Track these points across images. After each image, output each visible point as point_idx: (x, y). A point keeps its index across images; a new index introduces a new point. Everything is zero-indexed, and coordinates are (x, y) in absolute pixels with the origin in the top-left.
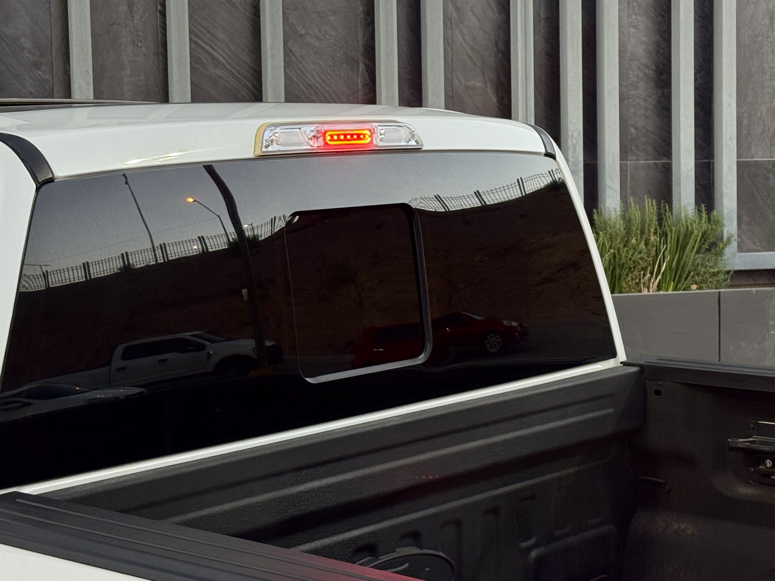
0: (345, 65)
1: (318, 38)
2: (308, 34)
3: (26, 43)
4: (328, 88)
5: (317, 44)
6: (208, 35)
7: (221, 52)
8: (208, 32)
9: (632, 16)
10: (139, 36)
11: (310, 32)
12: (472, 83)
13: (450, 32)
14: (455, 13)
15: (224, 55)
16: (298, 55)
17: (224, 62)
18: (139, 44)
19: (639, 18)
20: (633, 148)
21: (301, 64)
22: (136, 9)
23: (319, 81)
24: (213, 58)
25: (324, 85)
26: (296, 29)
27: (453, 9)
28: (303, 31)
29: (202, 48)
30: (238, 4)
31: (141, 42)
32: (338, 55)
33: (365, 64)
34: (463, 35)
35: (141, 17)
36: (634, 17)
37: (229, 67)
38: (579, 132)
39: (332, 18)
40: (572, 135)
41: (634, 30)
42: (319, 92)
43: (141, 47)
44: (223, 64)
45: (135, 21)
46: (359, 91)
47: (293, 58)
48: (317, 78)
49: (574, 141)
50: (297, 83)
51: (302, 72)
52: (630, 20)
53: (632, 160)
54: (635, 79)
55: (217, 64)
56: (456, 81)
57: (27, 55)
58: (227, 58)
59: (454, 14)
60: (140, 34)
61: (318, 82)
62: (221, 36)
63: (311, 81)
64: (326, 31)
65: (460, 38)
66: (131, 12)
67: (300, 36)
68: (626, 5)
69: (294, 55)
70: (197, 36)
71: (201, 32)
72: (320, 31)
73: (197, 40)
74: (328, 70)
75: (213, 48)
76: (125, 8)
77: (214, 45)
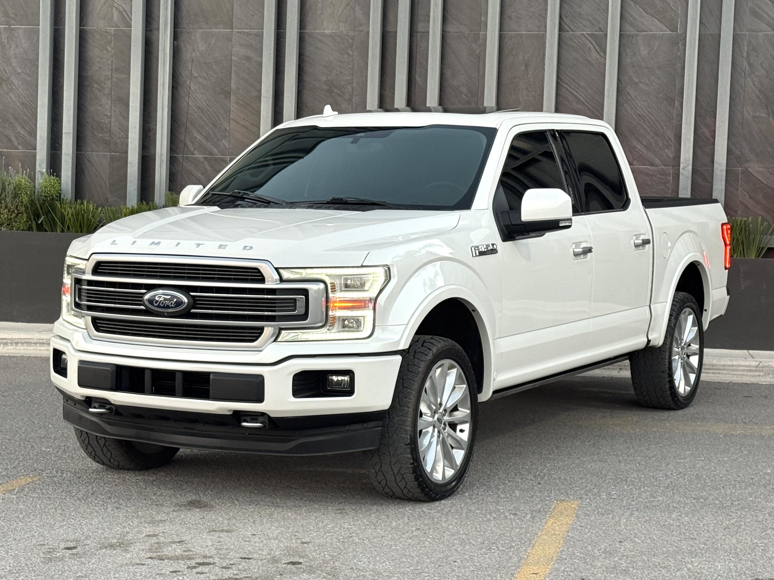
0: (665, 102)
1: (647, 85)
2: (641, 82)
3: (464, 90)
4: (652, 117)
5: (647, 89)
6: (574, 83)
7: (581, 94)
8: (574, 81)
10: (530, 85)
11: (642, 81)
12: (758, 114)
13: (744, 80)
15: (584, 96)
16: (632, 96)
17: (583, 100)
18: (531, 90)
21: (635, 101)
22: (530, 68)
23: (646, 112)
24: (576, 97)
25: (649, 115)
26: (633, 79)
27: (747, 65)
28: (637, 81)
29: (569, 91)
30: (595, 65)
31: (532, 88)
32: (661, 95)
33: (679, 101)
34: (753, 82)
35: (533, 73)
37: (586, 103)
39: (657, 72)
43: (531, 92)
44: (582, 102)
45: (529, 76)
46: (673, 119)
47: (629, 97)
50: (631, 114)
51: (635, 106)
55: (579, 102)
56: (746, 113)
57: (464, 96)
58: (586, 98)
59: (748, 68)
60: (531, 83)
62: (582, 84)
64: (653, 80)
65: (751, 83)
66: (527, 70)
69: (630, 96)
70: (567, 84)
71: (569, 81)
72: (649, 80)
73: (567, 86)
74: (653, 105)
75: (577, 92)
76: (523, 68)
77: (577, 90)
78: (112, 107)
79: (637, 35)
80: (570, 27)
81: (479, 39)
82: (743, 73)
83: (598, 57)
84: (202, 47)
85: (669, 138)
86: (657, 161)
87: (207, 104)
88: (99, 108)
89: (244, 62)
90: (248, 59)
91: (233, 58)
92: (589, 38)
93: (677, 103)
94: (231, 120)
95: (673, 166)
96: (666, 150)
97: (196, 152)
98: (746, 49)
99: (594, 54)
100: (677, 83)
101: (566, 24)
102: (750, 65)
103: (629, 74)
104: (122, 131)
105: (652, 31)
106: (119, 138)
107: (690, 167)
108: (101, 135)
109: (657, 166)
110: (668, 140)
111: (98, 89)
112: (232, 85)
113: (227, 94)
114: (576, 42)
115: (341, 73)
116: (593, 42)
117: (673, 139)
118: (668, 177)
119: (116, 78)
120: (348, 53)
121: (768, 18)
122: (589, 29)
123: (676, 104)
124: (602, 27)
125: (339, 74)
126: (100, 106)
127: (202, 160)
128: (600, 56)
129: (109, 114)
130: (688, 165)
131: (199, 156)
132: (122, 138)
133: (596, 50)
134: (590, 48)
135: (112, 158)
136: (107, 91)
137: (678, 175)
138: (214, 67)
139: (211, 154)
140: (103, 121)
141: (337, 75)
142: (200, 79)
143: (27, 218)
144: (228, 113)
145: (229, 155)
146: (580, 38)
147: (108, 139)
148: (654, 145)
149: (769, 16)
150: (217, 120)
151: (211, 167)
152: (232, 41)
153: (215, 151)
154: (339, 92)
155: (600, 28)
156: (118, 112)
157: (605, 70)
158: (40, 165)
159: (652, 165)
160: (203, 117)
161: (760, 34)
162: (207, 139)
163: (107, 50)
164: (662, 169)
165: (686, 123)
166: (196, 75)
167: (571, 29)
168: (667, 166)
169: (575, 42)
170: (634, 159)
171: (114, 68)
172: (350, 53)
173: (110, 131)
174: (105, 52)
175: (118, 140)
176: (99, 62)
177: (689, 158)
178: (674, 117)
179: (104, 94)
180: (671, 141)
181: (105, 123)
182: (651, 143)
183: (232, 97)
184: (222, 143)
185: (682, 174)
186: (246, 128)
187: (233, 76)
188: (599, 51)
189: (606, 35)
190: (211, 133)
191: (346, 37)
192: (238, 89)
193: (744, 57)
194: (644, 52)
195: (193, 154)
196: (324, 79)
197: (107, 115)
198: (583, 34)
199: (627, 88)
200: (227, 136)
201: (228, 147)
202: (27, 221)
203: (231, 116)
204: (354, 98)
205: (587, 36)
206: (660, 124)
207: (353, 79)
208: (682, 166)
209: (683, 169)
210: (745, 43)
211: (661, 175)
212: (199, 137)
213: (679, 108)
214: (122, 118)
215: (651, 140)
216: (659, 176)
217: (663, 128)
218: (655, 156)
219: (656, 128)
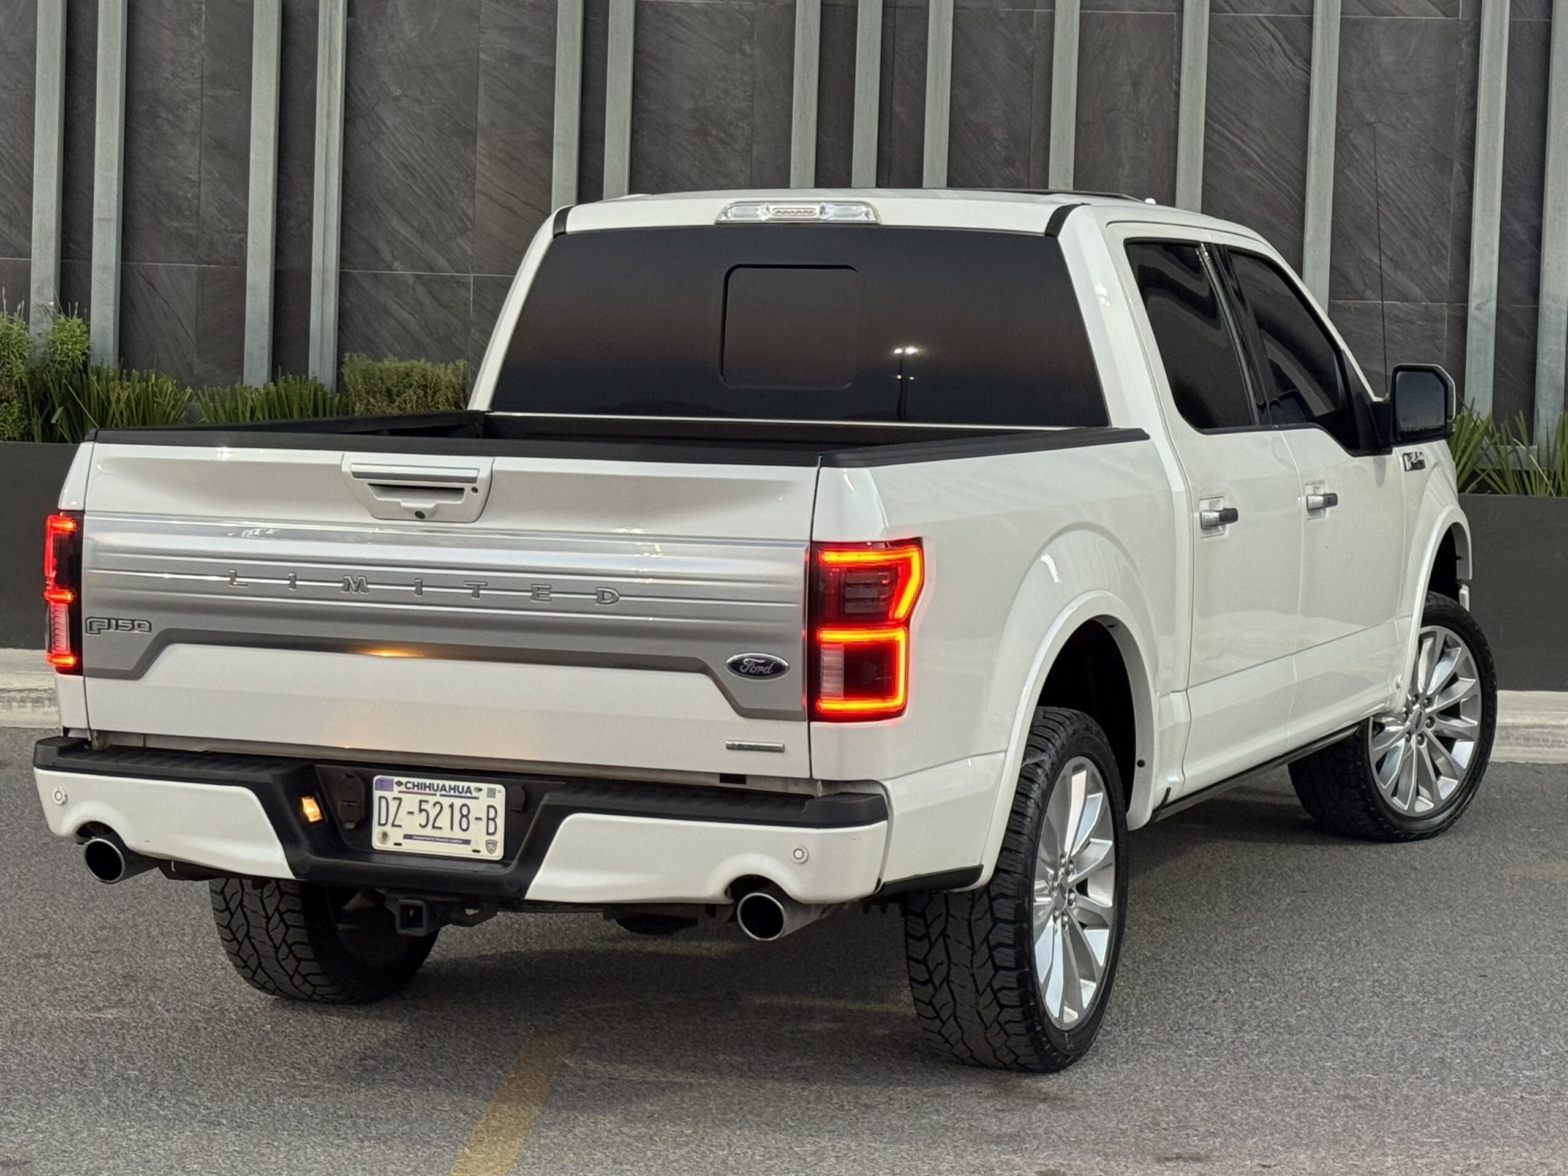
0: (1431, 166)
1: (1394, 128)
2: (1380, 122)
3: (998, 133)
4: (1404, 197)
5: (1392, 136)
6: (1238, 124)
7: (1253, 144)
8: (1239, 119)
10: (1144, 125)
11: (1384, 120)
15: (1259, 151)
16: (1363, 150)
17: (1258, 159)
18: (1144, 135)
21: (1368, 162)
22: (1142, 89)
23: (1393, 186)
24: (1243, 153)
25: (1399, 192)
26: (1363, 116)
28: (1374, 119)
29: (1227, 139)
30: (1283, 84)
31: (1147, 132)
32: (1423, 151)
33: (1462, 164)
35: (1149, 100)
37: (1264, 166)
39: (1416, 101)
43: (1146, 140)
44: (1255, 162)
45: (1141, 105)
46: (1450, 202)
47: (1356, 154)
50: (1360, 189)
51: (1368, 174)
55: (1249, 162)
57: (998, 148)
58: (1262, 154)
60: (1145, 121)
61: (1390, 188)
62: (1256, 124)
64: (1406, 118)
66: (1136, 93)
67: (1368, 125)
69: (1359, 151)
70: (1223, 125)
71: (1229, 119)
72: (1398, 118)
73: (1222, 129)
74: (1407, 171)
75: (1243, 141)
76: (1128, 88)
77: (1244, 137)
78: (202, 161)
79: (1373, 22)
80: (1228, 3)
81: (1031, 25)
83: (1290, 67)
84: (411, 32)
85: (1441, 243)
86: (1417, 292)
87: (422, 158)
88: (172, 163)
89: (506, 65)
90: (517, 59)
91: (482, 56)
92: (1271, 27)
93: (1457, 167)
94: (477, 194)
95: (1452, 302)
96: (1434, 268)
97: (396, 264)
99: (1281, 61)
100: (1456, 125)
103: (1355, 105)
104: (225, 216)
105: (1403, 13)
106: (219, 232)
107: (1493, 305)
108: (175, 224)
109: (1416, 301)
110: (1440, 246)
111: (169, 122)
112: (479, 117)
113: (468, 136)
114: (1243, 33)
115: (726, 92)
116: (1280, 36)
117: (1449, 245)
118: (1439, 326)
119: (212, 97)
120: (743, 53)
122: (1269, 8)
123: (1454, 169)
124: (1297, 4)
125: (722, 95)
126: (175, 159)
127: (411, 281)
128: (1294, 64)
129: (194, 177)
130: (1488, 301)
131: (403, 272)
132: (226, 230)
133: (1284, 51)
134: (1271, 48)
135: (202, 275)
136: (190, 126)
137: (1461, 321)
138: (438, 75)
139: (432, 270)
140: (181, 193)
141: (718, 97)
142: (405, 102)
143: (20, 412)
144: (471, 179)
145: (473, 271)
146: (1251, 27)
147: (193, 232)
148: (1409, 257)
150: (446, 192)
151: (435, 298)
152: (478, 18)
153: (441, 261)
154: (722, 135)
155: (1296, 7)
156: (217, 175)
157: (1307, 96)
158: (40, 292)
159: (1405, 298)
160: (414, 187)
162: (422, 235)
163: (192, 36)
164: (1426, 307)
165: (1482, 212)
166: (399, 92)
167: (1231, 6)
168: (1437, 301)
169: (1240, 36)
170: (1366, 285)
171: (206, 73)
172: (747, 49)
173: (198, 214)
174: (186, 39)
175: (216, 236)
176: (172, 62)
177: (1489, 285)
178: (1451, 196)
179: (184, 133)
180: (1446, 248)
181: (188, 199)
182: (1403, 251)
183: (480, 143)
184: (457, 243)
185: (1475, 318)
186: (510, 210)
187: (481, 94)
188: (1290, 54)
189: (1310, 22)
190: (432, 221)
191: (738, 15)
192: (493, 124)
194: (1388, 58)
195: (390, 268)
196: (688, 105)
197: (189, 180)
198: (1257, 18)
199: (1352, 135)
200: (470, 230)
201: (470, 253)
202: (21, 419)
203: (478, 185)
204: (755, 147)
205: (1265, 22)
206: (1422, 212)
207: (752, 107)
208: (1473, 301)
209: (1478, 308)
211: (1427, 320)
212: (404, 231)
213: (1462, 179)
214: (224, 187)
215: (1403, 246)
216: (1420, 323)
217: (1427, 221)
218: (1412, 280)
219: (1413, 220)
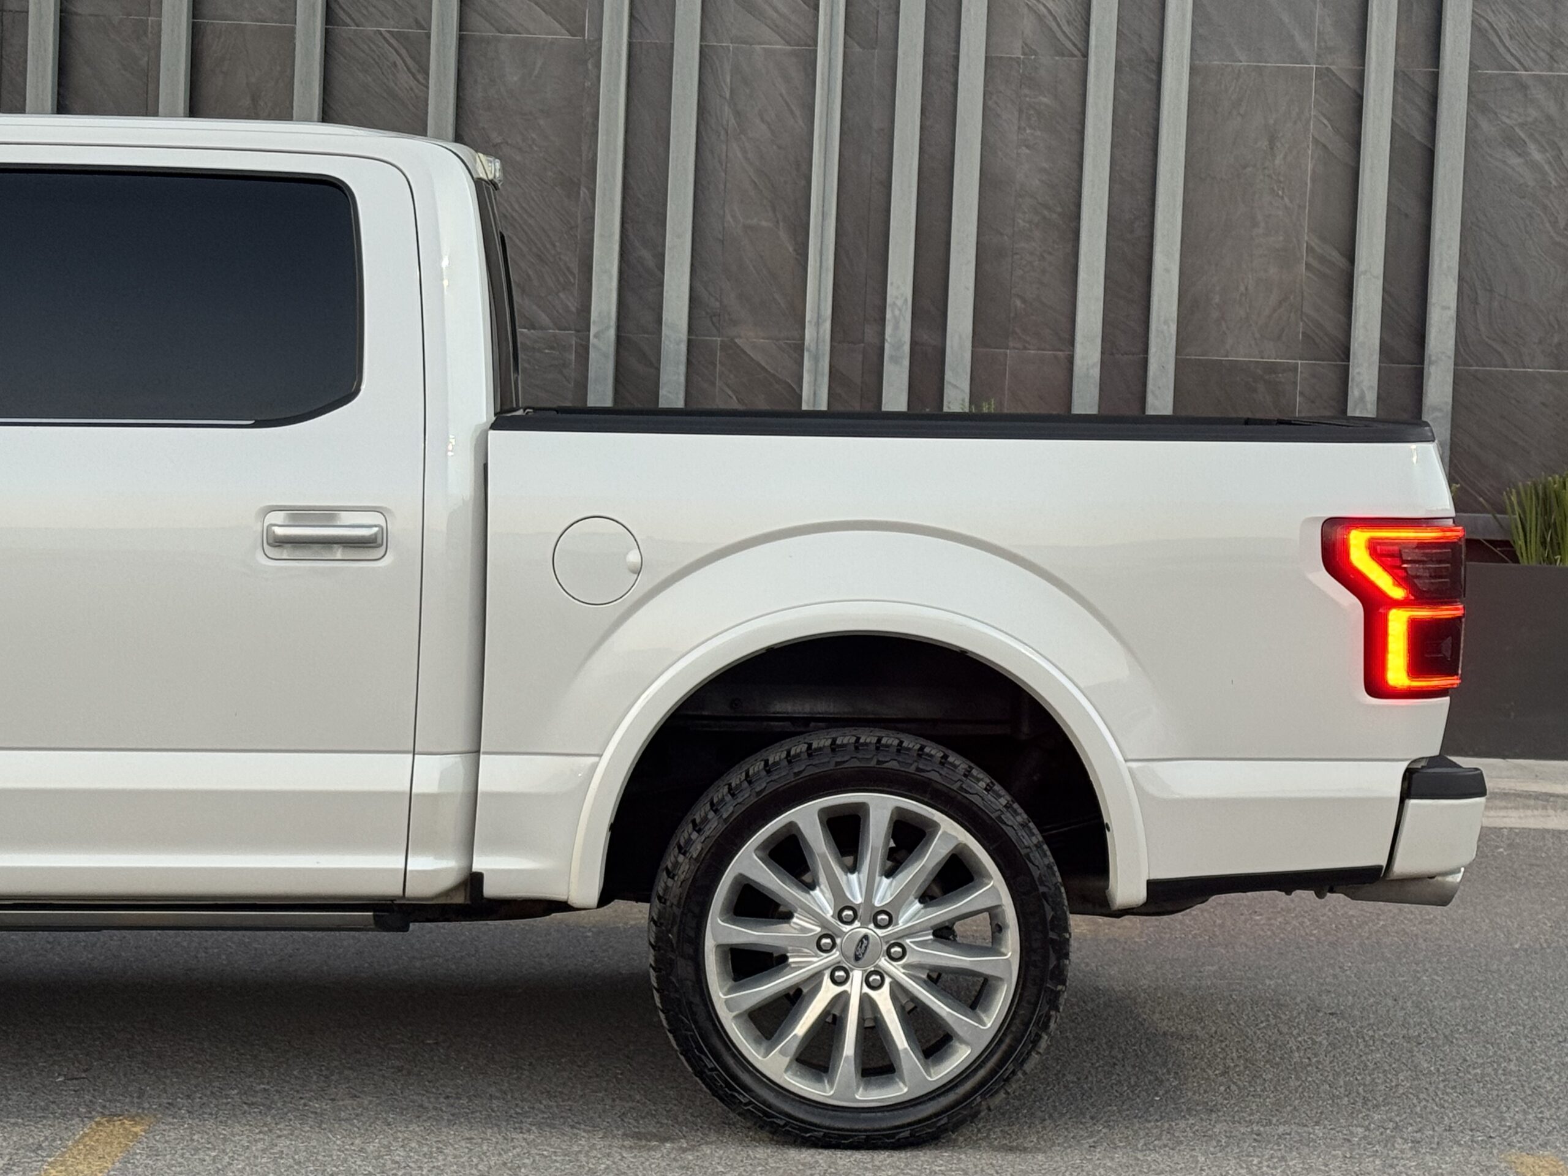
0: (558, 189)
1: (520, 149)
2: (507, 143)
4: (531, 221)
5: (518, 158)
9: (1025, 129)
12: (755, 221)
13: (724, 147)
14: (734, 121)
19: (1038, 133)
20: (1018, 330)
22: (262, 104)
25: (525, 216)
27: (731, 115)
28: (499, 140)
30: (407, 101)
32: (550, 174)
33: (586, 187)
34: (744, 151)
36: (1028, 131)
38: (906, 300)
39: (542, 122)
40: (894, 303)
41: (1028, 151)
42: (517, 226)
46: (577, 227)
48: (517, 207)
49: (897, 312)
52: (1021, 137)
53: (1014, 348)
54: (1027, 225)
56: (729, 218)
59: (732, 121)
61: (516, 211)
63: (507, 210)
64: (534, 140)
65: (739, 155)
67: (495, 146)
68: (1016, 114)
72: (524, 140)
74: (533, 194)
79: (498, 40)
80: (350, 16)
81: (145, 33)
82: (723, 132)
83: (413, 82)
85: (568, 269)
86: (544, 319)
92: (392, 41)
93: (583, 191)
95: (577, 331)
96: (561, 295)
98: (728, 80)
99: (405, 78)
100: (584, 148)
101: (343, 10)
102: (738, 114)
103: (481, 125)
105: (529, 33)
107: (612, 333)
109: (542, 328)
110: (567, 272)
114: (366, 48)
116: (403, 51)
117: (576, 271)
118: (566, 354)
121: (775, 15)
122: (392, 23)
123: (581, 192)
124: (420, 19)
128: (418, 81)
130: (608, 328)
133: (408, 69)
134: (395, 64)
137: (586, 348)
146: (373, 42)
148: (536, 283)
149: (777, 11)
155: (417, 21)
157: (427, 113)
159: (532, 326)
161: (758, 47)
164: (554, 336)
165: (602, 236)
167: (353, 20)
168: (564, 329)
169: (364, 52)
177: (609, 313)
178: (579, 220)
180: (572, 273)
182: (529, 276)
185: (594, 346)
188: (413, 69)
189: (428, 36)
193: (725, 98)
194: (513, 78)
198: (380, 33)
205: (387, 35)
206: (549, 237)
208: (593, 330)
209: (596, 336)
210: (727, 67)
211: (552, 348)
213: (589, 202)
215: (531, 273)
216: (547, 351)
217: (554, 246)
218: (539, 307)
219: (540, 245)
